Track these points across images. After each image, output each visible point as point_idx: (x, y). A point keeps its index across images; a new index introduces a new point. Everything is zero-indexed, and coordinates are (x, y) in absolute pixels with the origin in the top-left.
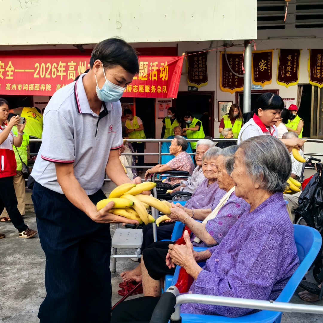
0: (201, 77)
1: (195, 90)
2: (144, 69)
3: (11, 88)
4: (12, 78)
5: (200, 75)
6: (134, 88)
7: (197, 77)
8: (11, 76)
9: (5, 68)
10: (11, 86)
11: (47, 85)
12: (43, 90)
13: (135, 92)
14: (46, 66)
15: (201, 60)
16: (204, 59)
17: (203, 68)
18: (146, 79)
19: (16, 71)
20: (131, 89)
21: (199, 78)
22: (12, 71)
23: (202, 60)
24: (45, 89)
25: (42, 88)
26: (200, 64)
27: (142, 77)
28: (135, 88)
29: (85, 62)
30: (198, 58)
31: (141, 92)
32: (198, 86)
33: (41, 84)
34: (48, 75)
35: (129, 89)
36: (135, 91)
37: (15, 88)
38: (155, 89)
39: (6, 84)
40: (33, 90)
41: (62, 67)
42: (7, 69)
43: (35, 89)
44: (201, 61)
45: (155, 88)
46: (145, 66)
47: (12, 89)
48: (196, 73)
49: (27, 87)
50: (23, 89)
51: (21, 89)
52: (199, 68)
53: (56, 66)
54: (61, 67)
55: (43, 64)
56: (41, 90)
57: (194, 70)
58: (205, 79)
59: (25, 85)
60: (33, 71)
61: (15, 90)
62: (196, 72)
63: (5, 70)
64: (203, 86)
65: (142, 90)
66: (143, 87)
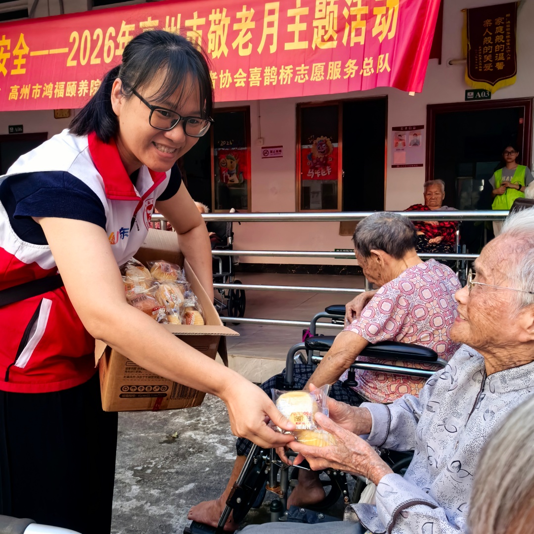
0: (500, 66)
1: (485, 98)
2: (327, 17)
3: (19, 95)
4: (23, 71)
5: (497, 61)
6: (298, 73)
7: (488, 67)
8: (22, 66)
9: (11, 51)
10: (19, 90)
11: (92, 81)
12: (84, 95)
13: (300, 81)
14: (92, 35)
15: (501, 25)
16: (509, 22)
17: (504, 44)
18: (334, 44)
19: (33, 54)
20: (291, 75)
21: (494, 67)
22: (24, 57)
23: (504, 26)
24: (87, 91)
25: (81, 91)
26: (499, 34)
27: (323, 40)
28: (302, 72)
29: (179, 16)
30: (493, 22)
31: (317, 80)
32: (491, 86)
33: (78, 81)
34: (97, 57)
35: (286, 76)
36: (301, 79)
37: (27, 94)
38: (356, 68)
39: (11, 87)
40: (62, 96)
41: (127, 34)
42: (16, 52)
43: (67, 95)
44: (501, 28)
45: (355, 65)
46: (330, 8)
47: (21, 98)
48: (488, 58)
49: (51, 89)
50: (43, 96)
51: (38, 96)
52: (494, 45)
53: (114, 34)
54: (124, 35)
55: (87, 33)
56: (80, 95)
57: (482, 51)
58: (510, 70)
59: (47, 86)
60: (66, 50)
61: (28, 98)
62: (487, 54)
63: (12, 55)
64: (505, 87)
65: (319, 75)
66: (323, 67)
